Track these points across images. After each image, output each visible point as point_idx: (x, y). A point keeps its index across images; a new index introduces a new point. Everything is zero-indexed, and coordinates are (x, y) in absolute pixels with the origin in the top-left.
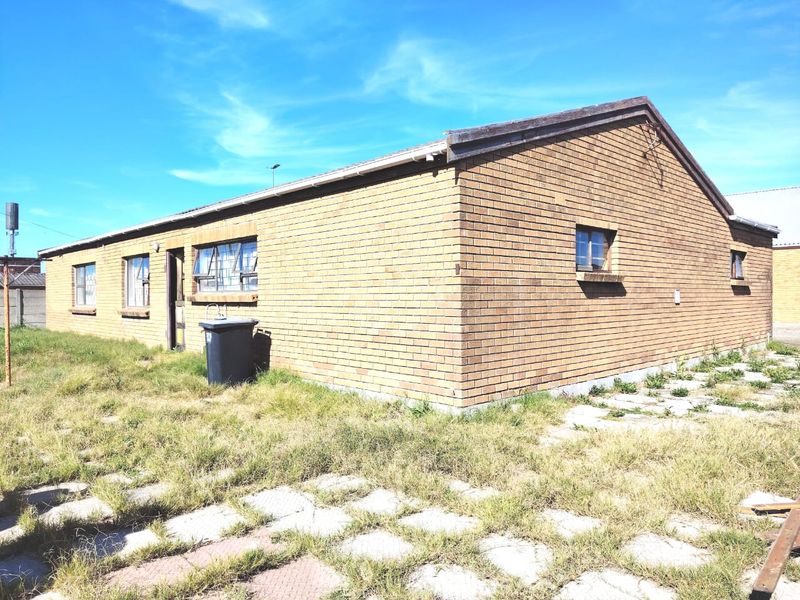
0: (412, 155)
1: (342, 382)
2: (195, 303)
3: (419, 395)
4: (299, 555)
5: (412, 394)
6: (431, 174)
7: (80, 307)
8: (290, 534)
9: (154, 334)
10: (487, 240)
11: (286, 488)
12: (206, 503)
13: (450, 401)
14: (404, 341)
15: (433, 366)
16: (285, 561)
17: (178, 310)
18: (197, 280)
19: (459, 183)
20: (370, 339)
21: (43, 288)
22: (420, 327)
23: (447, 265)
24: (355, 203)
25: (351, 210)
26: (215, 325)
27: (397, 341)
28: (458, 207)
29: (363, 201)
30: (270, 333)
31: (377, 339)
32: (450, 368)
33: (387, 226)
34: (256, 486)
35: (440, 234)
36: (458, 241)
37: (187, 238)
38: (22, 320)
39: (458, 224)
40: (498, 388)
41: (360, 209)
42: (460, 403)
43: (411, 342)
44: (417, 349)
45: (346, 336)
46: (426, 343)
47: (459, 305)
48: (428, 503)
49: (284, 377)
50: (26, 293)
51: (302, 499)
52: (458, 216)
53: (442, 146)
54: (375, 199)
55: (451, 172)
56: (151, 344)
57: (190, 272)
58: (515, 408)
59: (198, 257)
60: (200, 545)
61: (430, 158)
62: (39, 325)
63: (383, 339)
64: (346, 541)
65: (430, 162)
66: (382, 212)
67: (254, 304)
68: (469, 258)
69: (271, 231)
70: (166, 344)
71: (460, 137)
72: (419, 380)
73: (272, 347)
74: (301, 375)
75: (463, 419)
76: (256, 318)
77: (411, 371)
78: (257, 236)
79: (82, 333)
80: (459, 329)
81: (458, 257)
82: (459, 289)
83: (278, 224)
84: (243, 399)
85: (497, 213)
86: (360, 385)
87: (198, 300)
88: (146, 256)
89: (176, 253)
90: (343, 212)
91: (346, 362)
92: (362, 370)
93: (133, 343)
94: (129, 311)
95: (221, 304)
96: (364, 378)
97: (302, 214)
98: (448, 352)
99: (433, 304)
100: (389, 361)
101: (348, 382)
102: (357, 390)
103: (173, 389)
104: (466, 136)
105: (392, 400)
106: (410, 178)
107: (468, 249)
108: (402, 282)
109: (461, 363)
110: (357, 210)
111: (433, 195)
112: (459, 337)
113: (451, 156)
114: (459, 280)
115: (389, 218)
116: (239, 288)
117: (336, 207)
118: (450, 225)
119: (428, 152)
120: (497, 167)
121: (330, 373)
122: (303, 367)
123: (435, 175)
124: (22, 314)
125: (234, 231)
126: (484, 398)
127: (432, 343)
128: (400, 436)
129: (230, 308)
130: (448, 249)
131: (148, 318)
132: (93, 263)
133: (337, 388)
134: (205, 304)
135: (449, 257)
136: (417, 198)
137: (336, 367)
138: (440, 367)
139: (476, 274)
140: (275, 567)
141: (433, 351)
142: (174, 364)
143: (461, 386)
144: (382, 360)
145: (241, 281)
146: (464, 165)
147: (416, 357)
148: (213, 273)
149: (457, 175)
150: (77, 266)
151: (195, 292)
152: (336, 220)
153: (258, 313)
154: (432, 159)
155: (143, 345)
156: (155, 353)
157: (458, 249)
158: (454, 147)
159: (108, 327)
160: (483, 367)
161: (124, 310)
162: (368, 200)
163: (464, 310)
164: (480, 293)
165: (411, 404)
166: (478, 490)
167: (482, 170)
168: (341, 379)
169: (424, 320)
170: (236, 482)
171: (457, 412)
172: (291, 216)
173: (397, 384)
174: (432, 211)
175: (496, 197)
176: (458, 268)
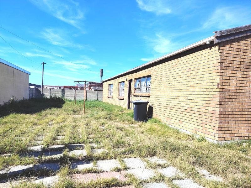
0: (201, 42)
1: (174, 125)
2: (134, 96)
3: (201, 134)
4: (130, 184)
5: (198, 133)
6: (209, 49)
7: (110, 96)
8: (131, 175)
9: (124, 104)
10: (234, 73)
11: (139, 158)
12: (111, 158)
13: (213, 137)
14: (196, 112)
15: (207, 123)
16: (124, 185)
17: (131, 98)
18: (135, 89)
19: (220, 52)
20: (184, 110)
21: (103, 91)
22: (202, 107)
23: (214, 84)
24: (181, 62)
25: (180, 65)
26: (136, 102)
27: (193, 112)
28: (219, 61)
29: (184, 61)
30: (153, 106)
31: (186, 111)
32: (214, 124)
33: (192, 69)
34: (130, 156)
35: (212, 72)
36: (219, 74)
37: (133, 76)
38: (98, 99)
39: (219, 67)
40: (236, 135)
41: (183, 64)
42: (217, 139)
43: (199, 113)
44: (201, 116)
45: (176, 109)
46: (204, 114)
47: (218, 100)
48: (188, 176)
49: (156, 121)
50: (99, 92)
51: (142, 164)
52: (219, 64)
53: (212, 38)
54: (188, 60)
55: (217, 47)
56: (124, 107)
57: (134, 86)
58: (244, 144)
59: (136, 82)
60: (103, 172)
61: (208, 43)
62: (101, 100)
63: (189, 111)
64: (149, 183)
65: (208, 44)
66: (190, 64)
67: (149, 97)
68: (224, 81)
69: (155, 73)
70: (127, 108)
71: (220, 33)
72: (201, 128)
73: (153, 111)
74: (161, 121)
75: (218, 146)
76: (149, 101)
77: (198, 124)
78: (151, 75)
79: (110, 103)
80: (218, 109)
81: (218, 81)
82: (218, 93)
83: (157, 71)
84: (140, 127)
85: (239, 63)
86: (180, 127)
87: (135, 95)
88: (124, 82)
89: (131, 81)
90: (177, 65)
91: (176, 118)
92: (181, 122)
93: (120, 107)
94: (119, 97)
95: (140, 96)
96: (181, 125)
97: (164, 67)
98: (213, 118)
99: (208, 99)
100: (190, 119)
101: (176, 126)
102: (179, 129)
103: (124, 121)
104: (223, 33)
105: (190, 134)
106: (201, 51)
107: (224, 78)
108: (196, 90)
109: (218, 123)
110: (181, 64)
111: (209, 57)
112: (218, 113)
113: (216, 41)
114: (219, 90)
115: (192, 67)
116: (146, 91)
117: (175, 64)
118: (216, 68)
119: (207, 41)
120: (240, 44)
121: (171, 122)
122: (162, 119)
123: (210, 49)
124: (98, 97)
125: (145, 74)
126: (229, 139)
127: (207, 114)
128: (185, 148)
129: (143, 98)
130: (214, 78)
131: (123, 100)
132: (113, 84)
133: (172, 127)
134: (137, 96)
135: (215, 81)
136: (203, 58)
137: (172, 120)
138: (209, 124)
139: (227, 87)
140: (120, 186)
141: (207, 117)
142: (127, 113)
143: (218, 132)
144: (188, 119)
145: (146, 89)
146: (223, 44)
147: (200, 119)
148: (139, 87)
149: (219, 48)
150: (109, 85)
151: (134, 92)
152: (174, 68)
153: (150, 100)
154: (209, 43)
155: (122, 107)
156: (124, 110)
157: (219, 77)
158: (217, 38)
159: (115, 102)
160: (230, 126)
161: (118, 97)
162: (186, 61)
163: (220, 102)
164: (229, 95)
165: (198, 137)
166: (213, 176)
167: (232, 46)
168: (174, 124)
169: (204, 105)
170: (124, 153)
171: (216, 143)
172: (161, 68)
173: (193, 128)
174: (209, 63)
175: (238, 56)
176: (218, 85)
